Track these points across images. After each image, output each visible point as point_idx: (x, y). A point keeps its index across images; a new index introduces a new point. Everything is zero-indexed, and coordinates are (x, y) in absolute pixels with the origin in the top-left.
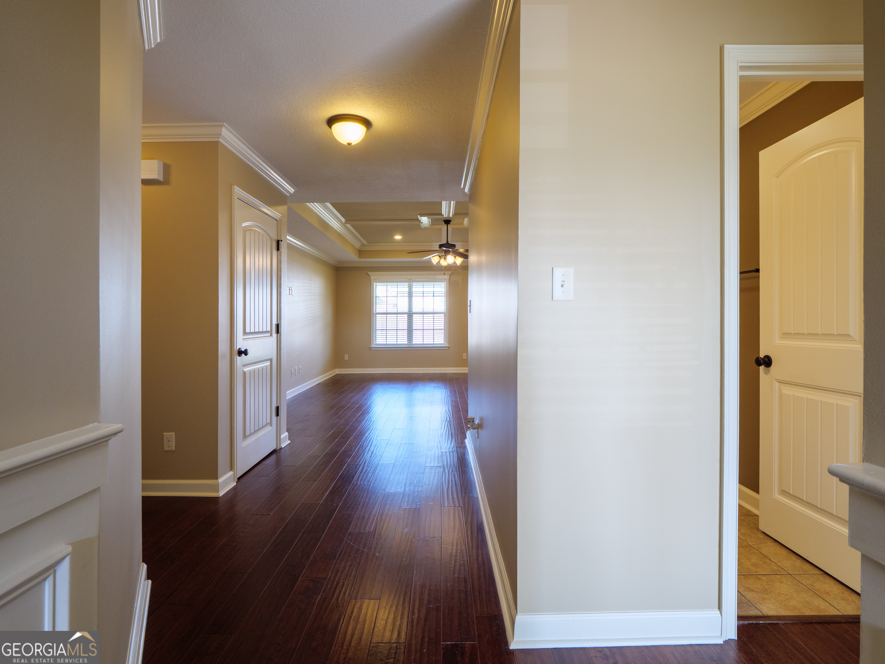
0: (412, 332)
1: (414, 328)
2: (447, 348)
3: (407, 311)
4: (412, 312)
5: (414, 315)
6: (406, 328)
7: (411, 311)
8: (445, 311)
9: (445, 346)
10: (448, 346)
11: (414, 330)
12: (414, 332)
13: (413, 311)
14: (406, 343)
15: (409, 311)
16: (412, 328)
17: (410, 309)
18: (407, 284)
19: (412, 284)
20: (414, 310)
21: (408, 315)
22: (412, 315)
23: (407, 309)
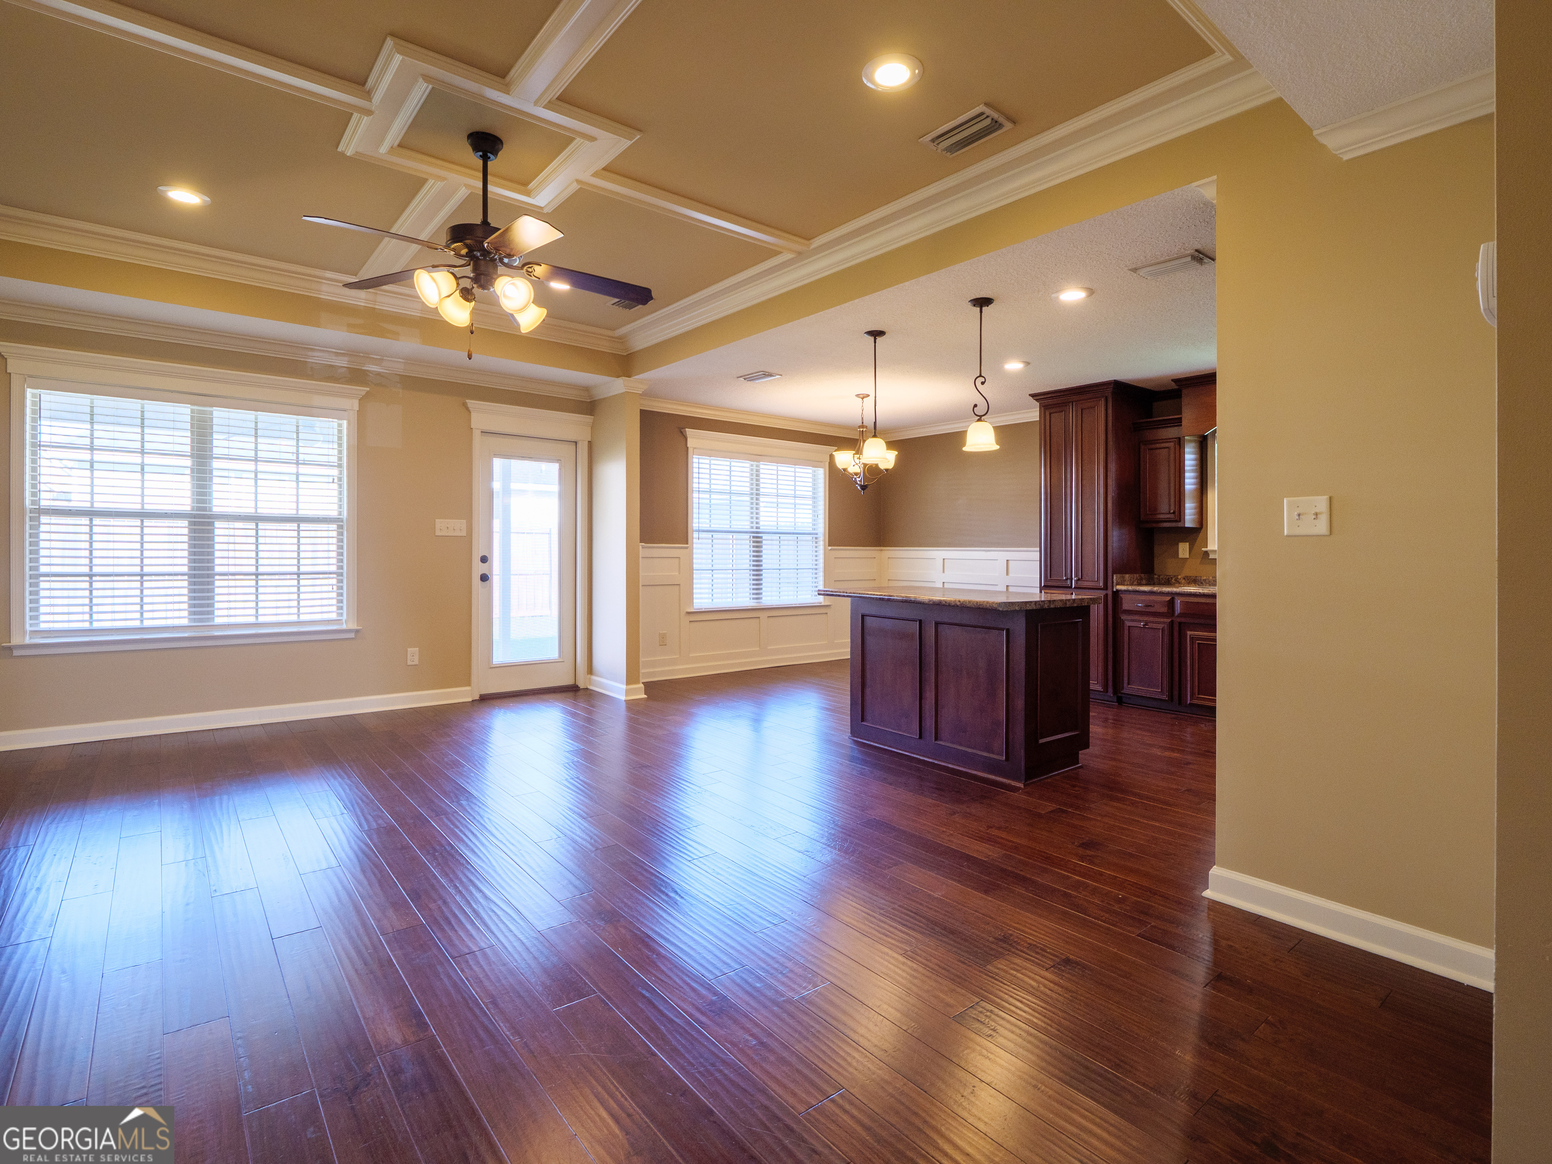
0: (213, 583)
1: (218, 569)
2: (352, 635)
3: (188, 508)
4: (211, 510)
5: (217, 524)
6: (185, 569)
7: (204, 509)
8: (340, 514)
9: (344, 627)
10: (355, 627)
11: (217, 577)
12: (217, 583)
13: (215, 509)
14: (185, 622)
15: (199, 509)
16: (212, 568)
17: (204, 502)
18: (188, 411)
19: (211, 413)
20: (219, 505)
21: (191, 523)
22: (212, 524)
23: (188, 501)
